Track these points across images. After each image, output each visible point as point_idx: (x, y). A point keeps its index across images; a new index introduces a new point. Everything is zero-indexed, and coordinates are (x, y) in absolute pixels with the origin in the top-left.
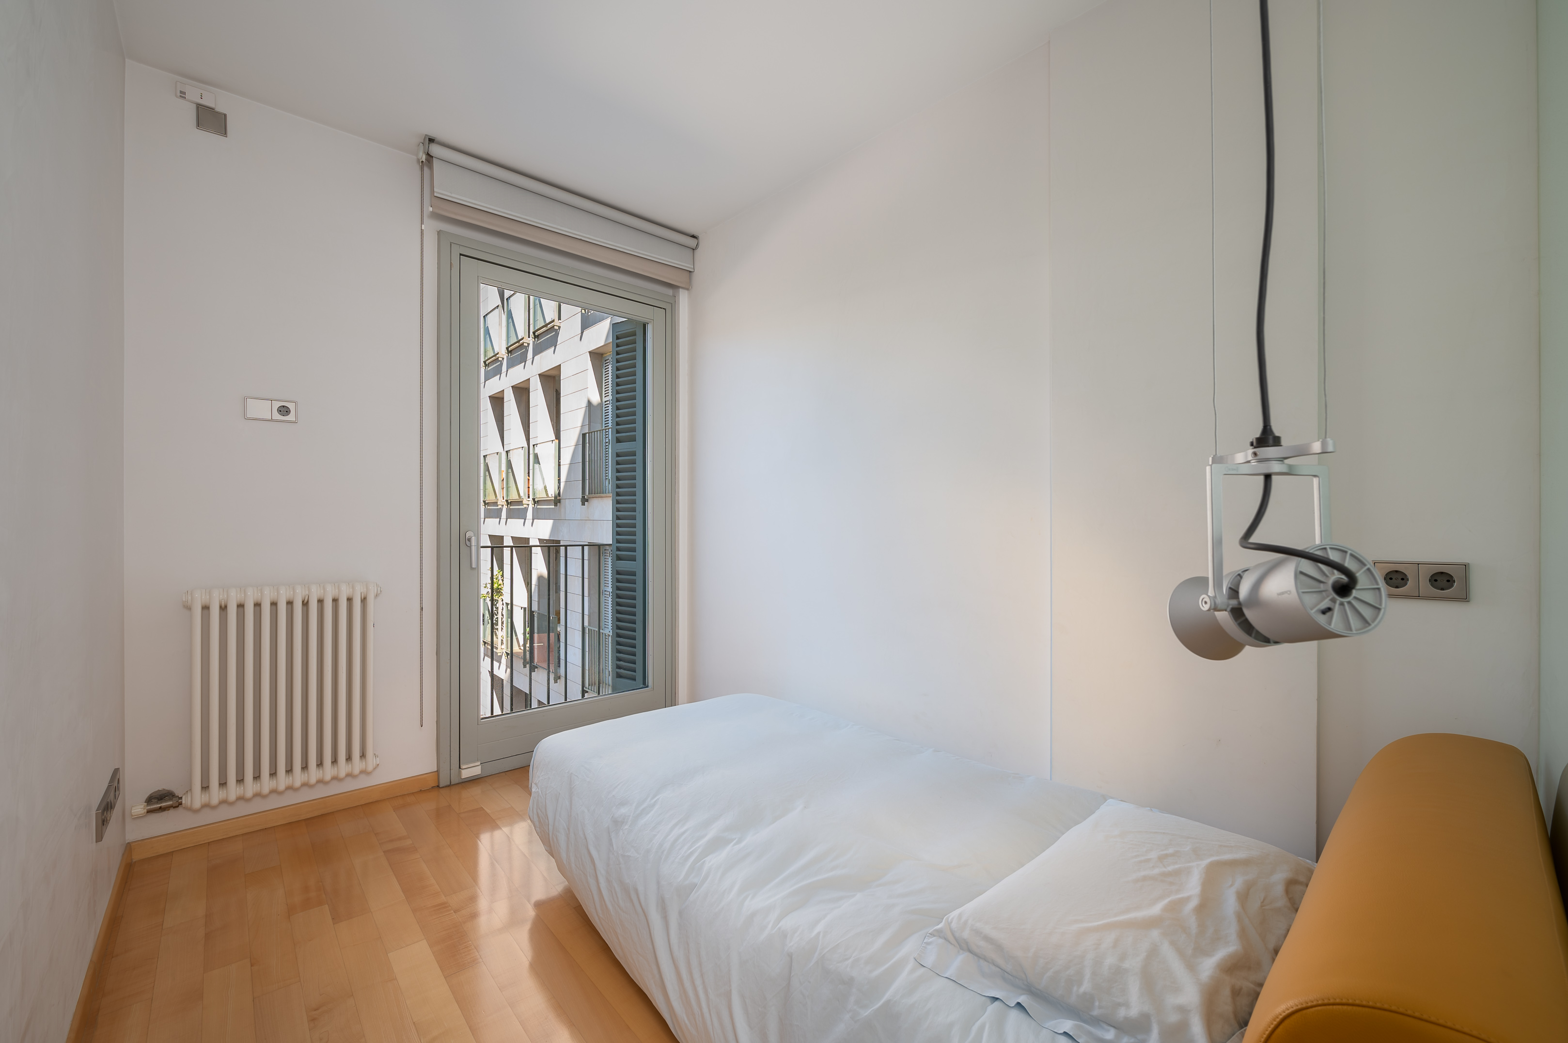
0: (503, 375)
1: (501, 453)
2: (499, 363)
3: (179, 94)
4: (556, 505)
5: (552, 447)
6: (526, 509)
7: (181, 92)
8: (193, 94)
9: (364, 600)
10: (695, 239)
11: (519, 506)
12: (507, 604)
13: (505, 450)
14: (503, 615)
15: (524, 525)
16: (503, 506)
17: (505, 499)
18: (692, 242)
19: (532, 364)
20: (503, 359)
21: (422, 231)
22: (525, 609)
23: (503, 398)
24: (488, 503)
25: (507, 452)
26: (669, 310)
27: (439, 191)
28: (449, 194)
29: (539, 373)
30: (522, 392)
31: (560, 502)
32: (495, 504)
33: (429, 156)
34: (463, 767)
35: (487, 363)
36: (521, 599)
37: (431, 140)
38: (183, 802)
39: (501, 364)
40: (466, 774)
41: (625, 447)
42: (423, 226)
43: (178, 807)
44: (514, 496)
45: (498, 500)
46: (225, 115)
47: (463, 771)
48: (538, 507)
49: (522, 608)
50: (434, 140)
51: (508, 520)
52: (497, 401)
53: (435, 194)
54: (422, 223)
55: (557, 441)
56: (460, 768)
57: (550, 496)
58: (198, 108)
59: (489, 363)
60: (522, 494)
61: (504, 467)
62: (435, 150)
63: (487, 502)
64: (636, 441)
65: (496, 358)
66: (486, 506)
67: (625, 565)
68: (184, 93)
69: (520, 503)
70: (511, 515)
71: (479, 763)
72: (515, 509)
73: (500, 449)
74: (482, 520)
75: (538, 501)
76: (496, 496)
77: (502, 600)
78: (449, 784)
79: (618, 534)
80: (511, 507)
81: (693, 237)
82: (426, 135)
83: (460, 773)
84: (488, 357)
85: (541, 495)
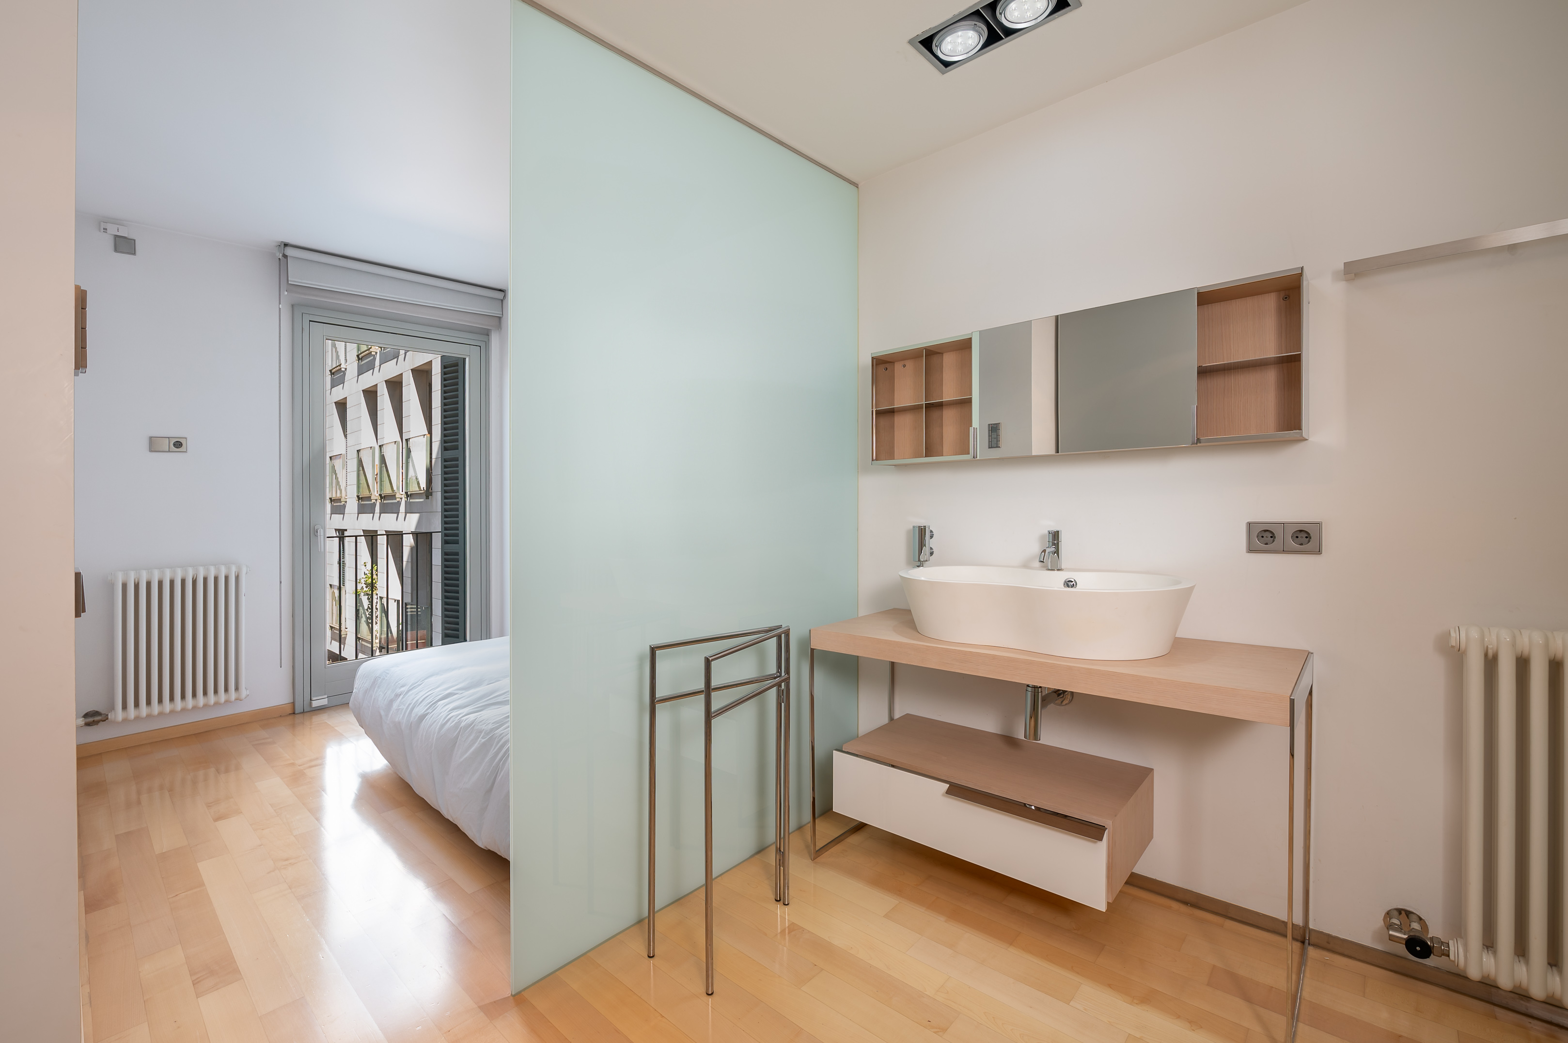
0: (376, 369)
1: (374, 448)
2: (372, 357)
3: (102, 230)
4: (427, 497)
5: (424, 441)
6: (399, 503)
7: (104, 229)
8: (113, 230)
9: (237, 578)
10: (503, 292)
11: (393, 500)
12: (381, 598)
13: (379, 444)
14: (377, 609)
15: (397, 520)
16: (376, 500)
17: (379, 493)
18: (500, 295)
19: (404, 360)
20: (376, 353)
21: (280, 309)
22: (398, 601)
23: (377, 392)
24: (362, 498)
25: (381, 446)
26: (484, 348)
27: (293, 279)
28: (300, 281)
29: (411, 368)
30: (395, 386)
31: (431, 495)
32: (369, 498)
33: (285, 256)
34: (313, 698)
35: (360, 356)
36: (396, 592)
37: (286, 245)
38: (109, 717)
39: (375, 359)
40: (315, 704)
41: (450, 454)
42: (280, 305)
43: (105, 721)
44: (387, 491)
45: (371, 494)
46: (134, 240)
47: (313, 702)
48: (411, 500)
49: (395, 600)
50: (287, 245)
51: (382, 514)
52: (371, 395)
53: (290, 282)
54: (280, 304)
55: (429, 435)
56: (311, 700)
57: (422, 489)
58: (115, 239)
59: (362, 357)
60: (395, 488)
61: (377, 462)
62: (289, 252)
63: (360, 496)
64: (458, 449)
65: (370, 352)
66: (360, 501)
67: (451, 548)
68: (106, 229)
69: (393, 497)
70: (384, 510)
71: (326, 696)
72: (389, 504)
73: (373, 443)
74: (328, 516)
75: (411, 494)
76: (370, 491)
77: (377, 594)
78: (303, 711)
79: (446, 523)
80: (385, 502)
81: (500, 290)
82: (282, 242)
83: (311, 704)
84: (362, 351)
85: (414, 488)
